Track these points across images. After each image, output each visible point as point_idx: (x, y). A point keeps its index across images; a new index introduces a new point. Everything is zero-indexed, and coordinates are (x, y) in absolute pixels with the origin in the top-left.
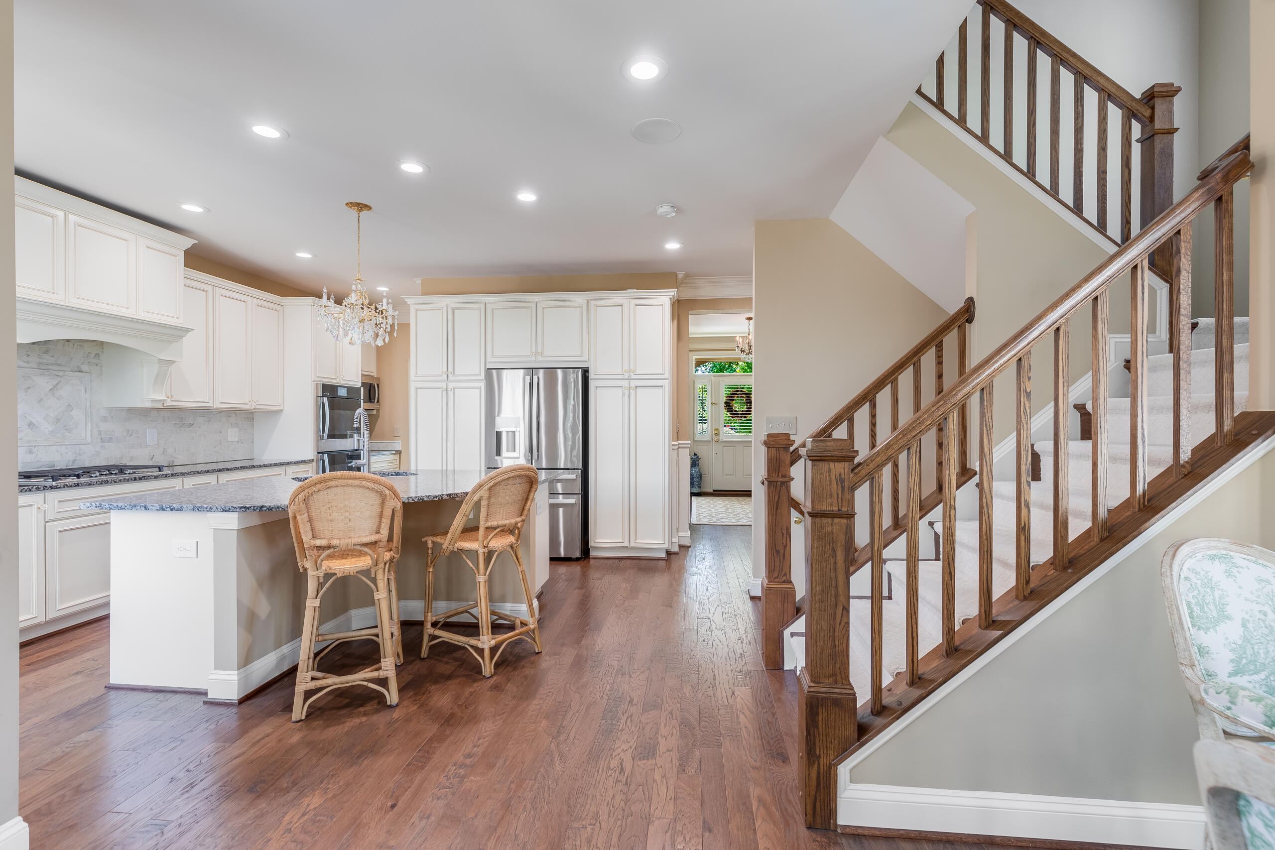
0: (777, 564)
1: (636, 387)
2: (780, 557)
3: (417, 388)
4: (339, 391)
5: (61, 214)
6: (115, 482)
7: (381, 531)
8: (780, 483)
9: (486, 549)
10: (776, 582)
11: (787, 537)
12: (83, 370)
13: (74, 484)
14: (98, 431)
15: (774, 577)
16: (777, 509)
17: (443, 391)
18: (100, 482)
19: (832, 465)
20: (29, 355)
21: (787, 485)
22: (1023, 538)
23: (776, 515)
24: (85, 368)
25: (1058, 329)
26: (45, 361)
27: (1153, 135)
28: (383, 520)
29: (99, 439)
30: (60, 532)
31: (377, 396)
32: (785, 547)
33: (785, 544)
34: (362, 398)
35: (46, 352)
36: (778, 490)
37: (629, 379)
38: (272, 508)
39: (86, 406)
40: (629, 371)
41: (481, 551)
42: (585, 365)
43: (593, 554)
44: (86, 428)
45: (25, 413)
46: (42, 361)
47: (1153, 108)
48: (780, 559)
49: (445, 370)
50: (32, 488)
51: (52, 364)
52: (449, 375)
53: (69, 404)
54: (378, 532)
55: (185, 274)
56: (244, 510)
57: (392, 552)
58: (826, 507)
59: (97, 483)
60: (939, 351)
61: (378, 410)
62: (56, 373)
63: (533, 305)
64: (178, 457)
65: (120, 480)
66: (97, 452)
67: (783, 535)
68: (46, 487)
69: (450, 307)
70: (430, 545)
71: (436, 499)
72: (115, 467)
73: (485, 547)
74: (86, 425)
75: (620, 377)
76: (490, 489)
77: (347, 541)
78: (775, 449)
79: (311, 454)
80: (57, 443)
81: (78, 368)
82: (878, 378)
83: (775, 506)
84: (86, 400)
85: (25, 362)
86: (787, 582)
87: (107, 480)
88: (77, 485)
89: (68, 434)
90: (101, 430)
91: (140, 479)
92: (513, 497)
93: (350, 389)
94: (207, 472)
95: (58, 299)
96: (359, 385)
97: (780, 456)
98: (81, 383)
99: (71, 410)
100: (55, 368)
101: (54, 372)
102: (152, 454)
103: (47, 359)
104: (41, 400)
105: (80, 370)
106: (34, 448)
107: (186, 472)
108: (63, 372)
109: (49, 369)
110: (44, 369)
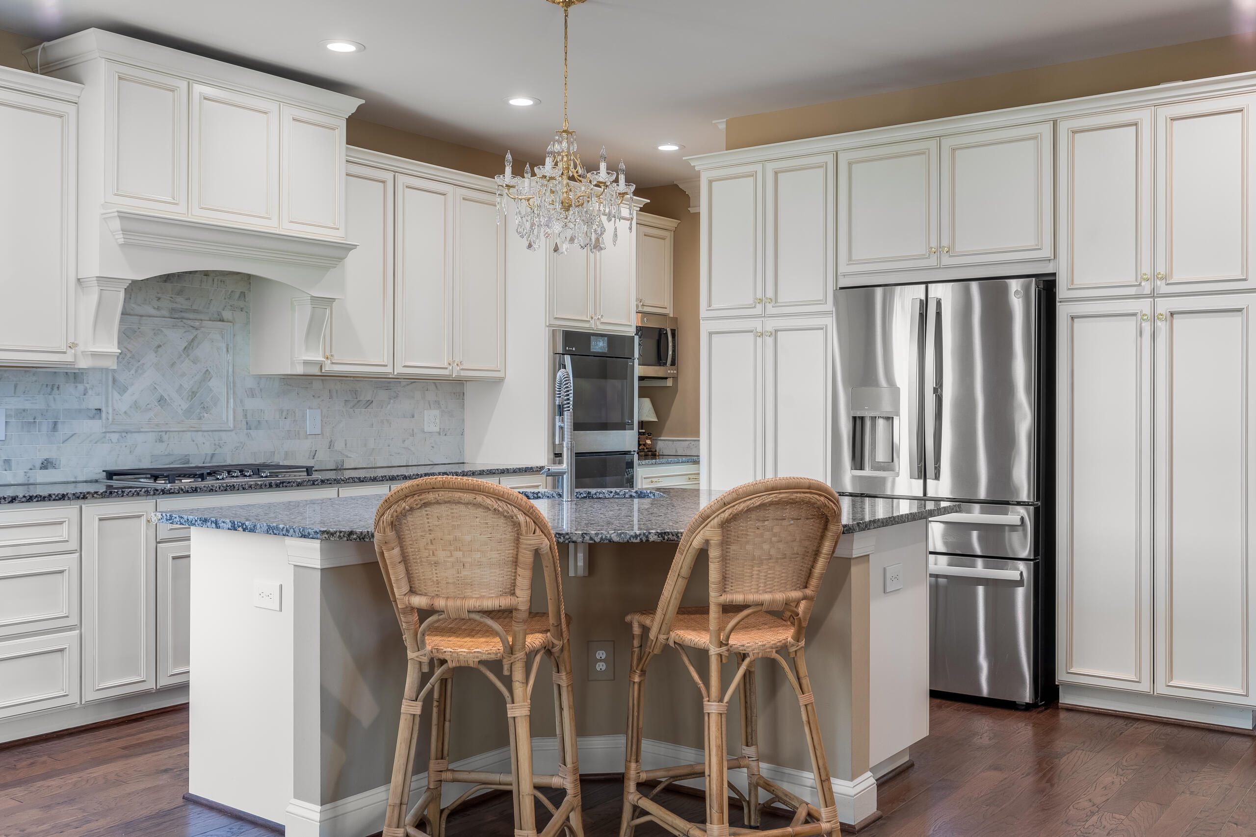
1: (1172, 314)
3: (710, 334)
4: (593, 343)
5: (183, 85)
6: (244, 489)
7: (518, 592)
9: (724, 648)
12: (225, 319)
13: (192, 487)
14: (243, 410)
17: (756, 336)
18: (224, 487)
20: (159, 299)
24: (227, 315)
26: (179, 306)
28: (520, 571)
29: (244, 423)
30: (174, 558)
31: (670, 353)
34: (636, 355)
35: (180, 293)
37: (1153, 295)
38: (365, 536)
39: (228, 372)
40: (1155, 276)
41: (714, 651)
42: (1048, 269)
43: (1066, 699)
44: (227, 407)
45: (155, 384)
46: (175, 306)
49: (759, 295)
50: (141, 491)
51: (186, 311)
52: (767, 304)
53: (207, 370)
54: (513, 594)
55: (347, 156)
56: (326, 536)
57: (549, 634)
59: (220, 488)
61: (675, 378)
62: (192, 324)
63: (932, 145)
64: (349, 455)
65: (250, 487)
66: (241, 443)
68: (157, 490)
69: (770, 167)
70: (637, 630)
71: (634, 541)
72: (249, 466)
73: (721, 644)
74: (228, 402)
75: (1132, 291)
76: (725, 525)
77: (459, 603)
79: (541, 457)
80: (192, 427)
81: (218, 315)
84: (228, 363)
85: (154, 308)
87: (233, 485)
88: (195, 490)
89: (206, 415)
90: (247, 410)
91: (277, 486)
92: (781, 546)
93: (613, 340)
95: (178, 212)
96: (631, 331)
98: (222, 338)
99: (209, 378)
100: (191, 316)
101: (189, 322)
102: (314, 449)
103: (182, 302)
104: (173, 364)
105: (221, 319)
106: (164, 434)
107: (342, 478)
108: (200, 322)
109: (183, 318)
110: (177, 318)
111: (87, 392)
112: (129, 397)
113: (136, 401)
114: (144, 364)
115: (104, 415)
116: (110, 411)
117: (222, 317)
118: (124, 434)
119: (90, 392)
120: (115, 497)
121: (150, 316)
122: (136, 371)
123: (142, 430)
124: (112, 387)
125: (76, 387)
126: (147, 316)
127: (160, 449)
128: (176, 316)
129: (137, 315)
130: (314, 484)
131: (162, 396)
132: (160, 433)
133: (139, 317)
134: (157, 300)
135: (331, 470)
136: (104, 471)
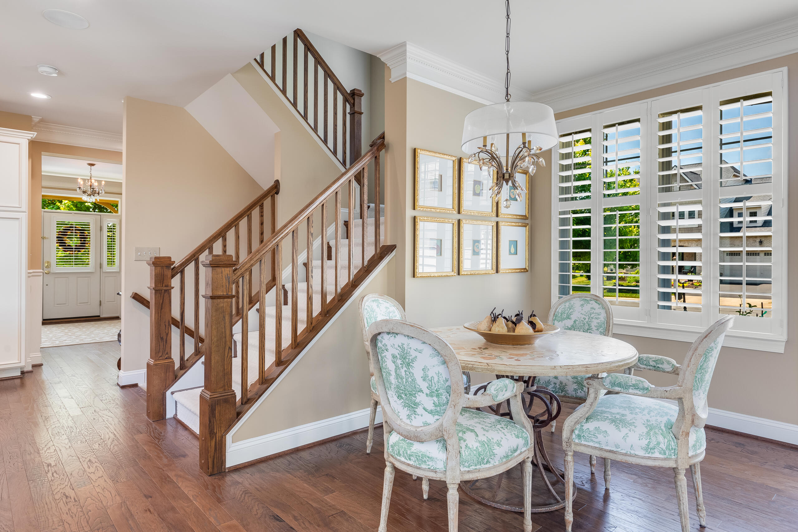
0: (162, 347)
2: (163, 342)
8: (163, 291)
10: (160, 360)
11: (168, 327)
15: (159, 356)
16: (161, 309)
19: (223, 269)
21: (169, 292)
22: (310, 303)
23: (161, 313)
25: (323, 205)
27: (354, 113)
32: (167, 334)
33: (167, 332)
36: (162, 295)
47: (354, 99)
48: (163, 344)
58: (220, 293)
60: (261, 209)
67: (166, 326)
78: (160, 267)
82: (228, 223)
83: (160, 307)
86: (169, 358)
97: (164, 272)
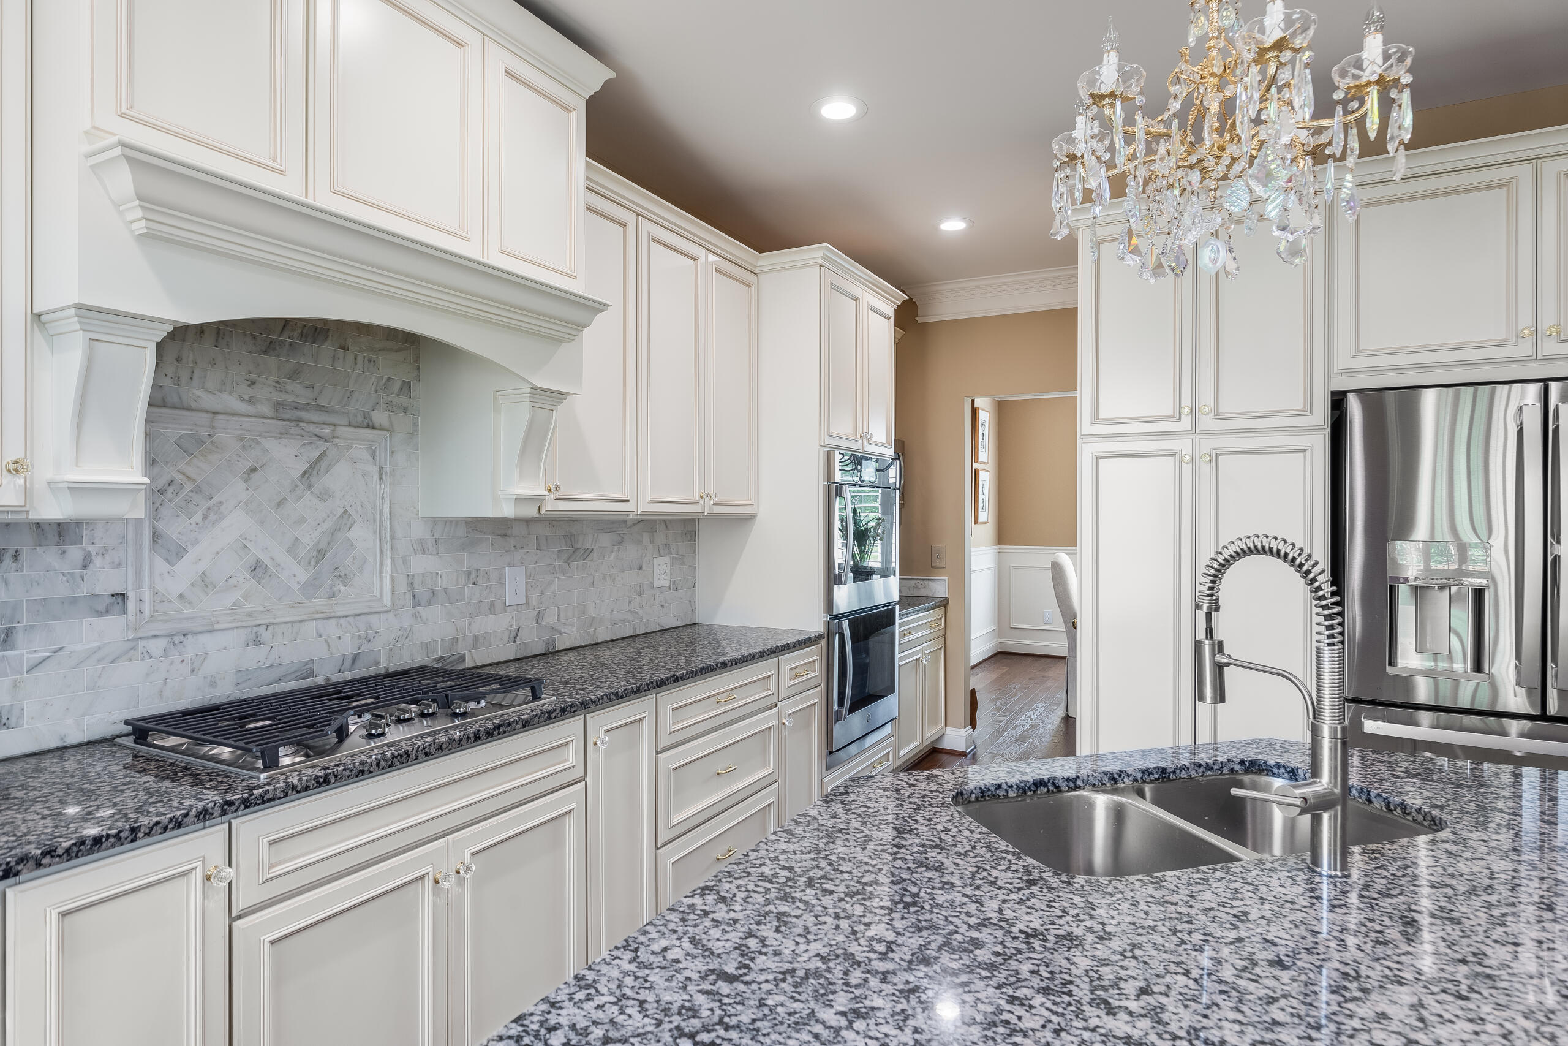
3: (1098, 457)
12: (377, 425)
13: (316, 777)
14: (408, 575)
17: (1182, 462)
18: (386, 760)
20: (253, 383)
24: (380, 417)
26: (291, 398)
29: (409, 596)
30: (272, 943)
34: (897, 484)
39: (382, 513)
44: (381, 573)
45: (245, 539)
46: (284, 397)
49: (1188, 401)
51: (306, 407)
52: (1202, 417)
53: (346, 512)
62: (317, 430)
63: (1525, 170)
64: (564, 630)
65: (440, 748)
66: (405, 629)
74: (381, 565)
79: (809, 624)
80: (318, 613)
81: (365, 418)
84: (383, 498)
85: (243, 400)
87: (407, 752)
88: (323, 782)
89: (342, 588)
90: (413, 575)
91: (489, 734)
94: (635, 693)
96: (891, 453)
98: (372, 456)
99: (348, 526)
100: (315, 416)
101: (312, 428)
102: (515, 627)
103: (296, 392)
104: (281, 503)
105: (370, 424)
106: (262, 629)
107: (593, 697)
108: (332, 428)
109: (300, 420)
110: (289, 420)
111: (91, 562)
112: (187, 569)
113: (203, 573)
114: (221, 503)
115: (131, 605)
116: (147, 595)
117: (372, 420)
118: (177, 639)
119: (98, 561)
120: (113, 846)
121: (233, 415)
122: (205, 517)
123: (217, 626)
124: (152, 549)
125: (64, 552)
126: (226, 413)
127: (256, 657)
128: (287, 416)
129: (207, 411)
130: (550, 718)
131: (258, 561)
132: (255, 629)
133: (210, 415)
134: (249, 386)
135: (539, 655)
136: (126, 723)
